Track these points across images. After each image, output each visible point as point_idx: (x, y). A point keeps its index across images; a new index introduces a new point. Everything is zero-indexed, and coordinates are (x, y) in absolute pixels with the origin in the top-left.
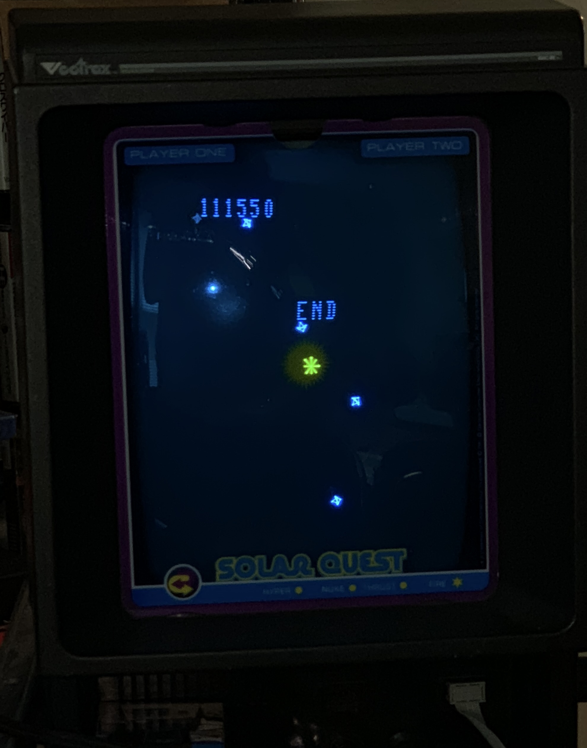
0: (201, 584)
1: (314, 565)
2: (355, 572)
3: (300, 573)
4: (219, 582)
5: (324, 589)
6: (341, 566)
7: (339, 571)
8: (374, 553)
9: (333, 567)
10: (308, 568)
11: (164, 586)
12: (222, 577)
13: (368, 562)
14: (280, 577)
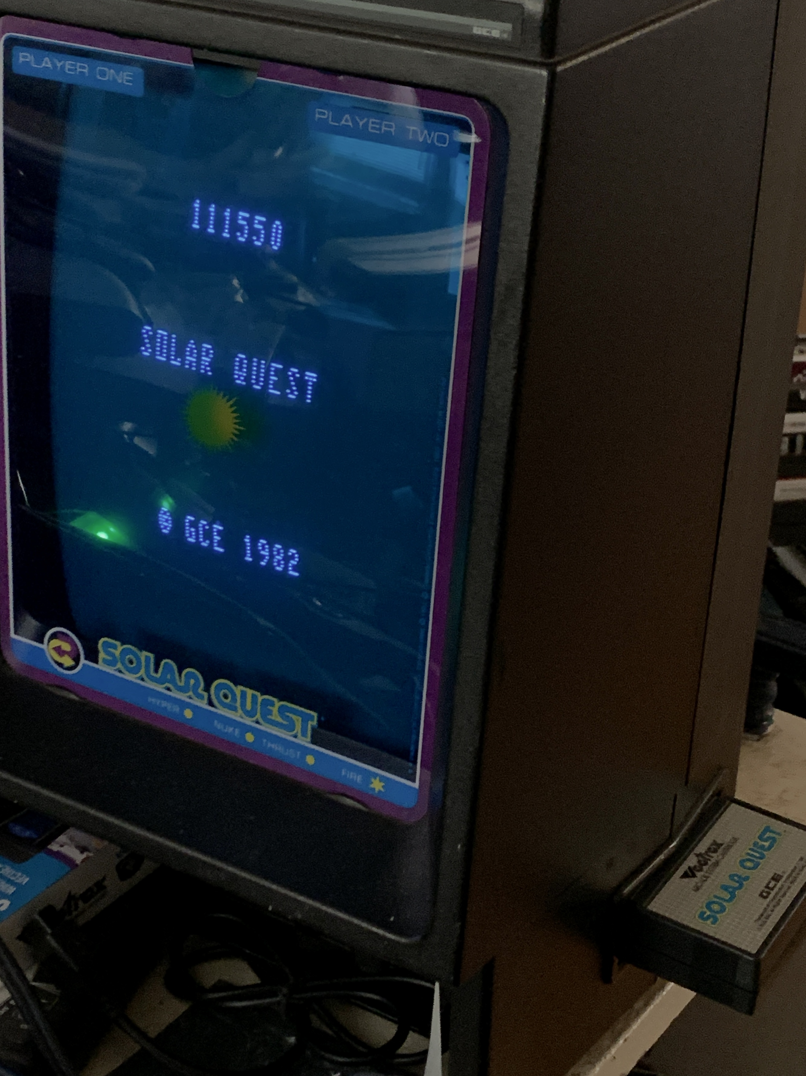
0: (83, 661)
1: (207, 689)
2: (254, 719)
3: (191, 693)
4: (101, 666)
5: (218, 725)
6: (238, 704)
7: (234, 709)
8: (278, 704)
9: (228, 701)
10: (200, 691)
11: (44, 646)
12: (105, 661)
13: (270, 713)
14: (168, 689)
